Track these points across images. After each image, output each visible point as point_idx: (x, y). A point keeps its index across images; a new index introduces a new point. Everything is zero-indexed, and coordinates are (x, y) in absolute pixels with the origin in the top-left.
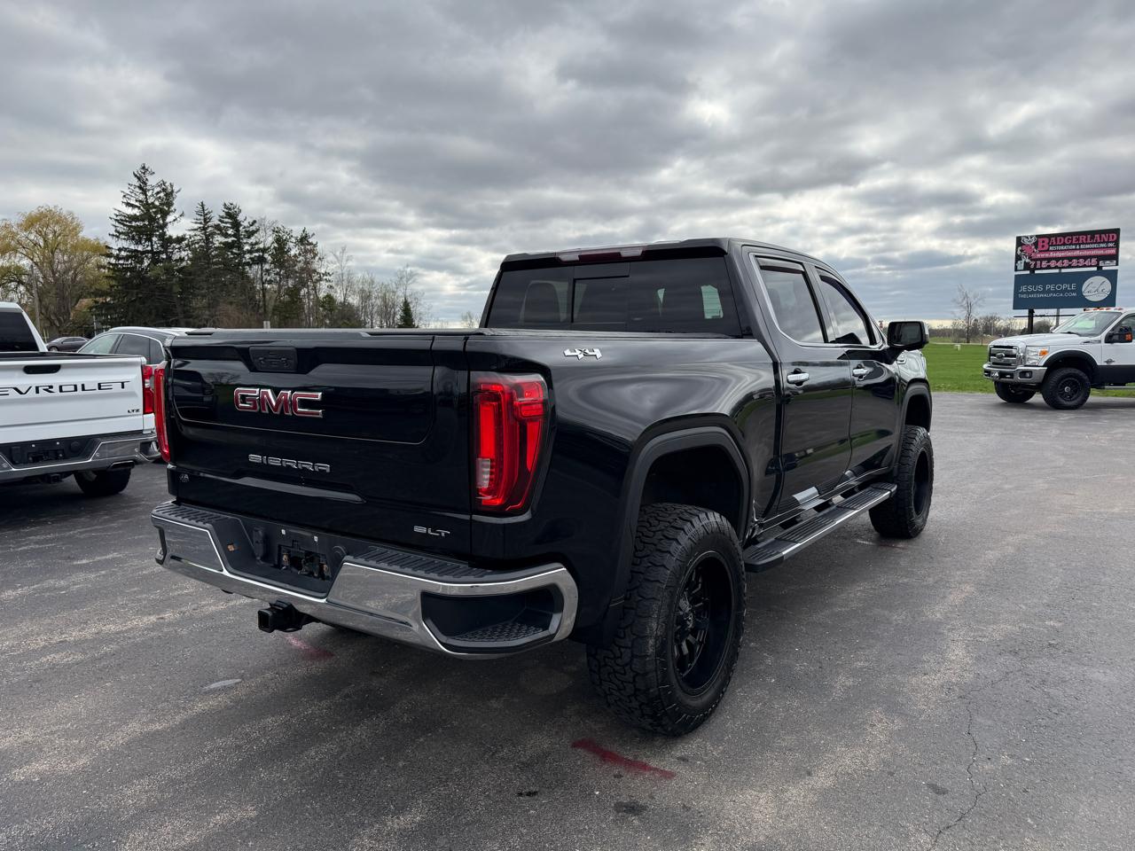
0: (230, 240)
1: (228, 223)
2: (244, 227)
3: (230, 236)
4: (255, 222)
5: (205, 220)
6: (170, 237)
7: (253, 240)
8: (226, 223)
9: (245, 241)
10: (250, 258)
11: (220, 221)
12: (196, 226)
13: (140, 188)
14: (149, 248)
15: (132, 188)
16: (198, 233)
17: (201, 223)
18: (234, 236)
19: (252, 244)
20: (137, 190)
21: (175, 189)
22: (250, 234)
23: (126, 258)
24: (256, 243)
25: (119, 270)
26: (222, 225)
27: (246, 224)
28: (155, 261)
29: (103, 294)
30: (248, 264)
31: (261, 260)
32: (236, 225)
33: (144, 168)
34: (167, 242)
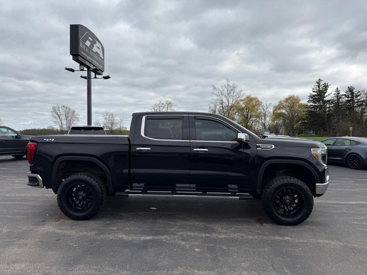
0: (349, 99)
1: (349, 93)
2: (355, 94)
3: (350, 97)
4: (359, 92)
5: (338, 93)
6: (326, 100)
7: (359, 98)
8: (348, 93)
9: (355, 99)
10: (357, 105)
11: (346, 93)
12: (334, 96)
13: (318, 86)
14: (319, 104)
15: (315, 86)
16: (335, 98)
17: (336, 95)
18: (351, 97)
19: (358, 100)
20: (317, 87)
21: (329, 85)
22: (357, 96)
23: (312, 108)
24: (360, 99)
25: (309, 112)
26: (347, 94)
27: (356, 93)
28: (320, 108)
29: (304, 119)
30: (356, 107)
31: (361, 105)
32: (352, 93)
33: (319, 79)
34: (325, 102)
